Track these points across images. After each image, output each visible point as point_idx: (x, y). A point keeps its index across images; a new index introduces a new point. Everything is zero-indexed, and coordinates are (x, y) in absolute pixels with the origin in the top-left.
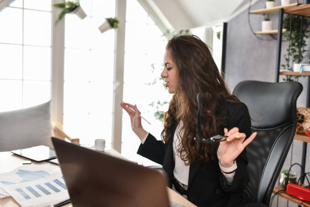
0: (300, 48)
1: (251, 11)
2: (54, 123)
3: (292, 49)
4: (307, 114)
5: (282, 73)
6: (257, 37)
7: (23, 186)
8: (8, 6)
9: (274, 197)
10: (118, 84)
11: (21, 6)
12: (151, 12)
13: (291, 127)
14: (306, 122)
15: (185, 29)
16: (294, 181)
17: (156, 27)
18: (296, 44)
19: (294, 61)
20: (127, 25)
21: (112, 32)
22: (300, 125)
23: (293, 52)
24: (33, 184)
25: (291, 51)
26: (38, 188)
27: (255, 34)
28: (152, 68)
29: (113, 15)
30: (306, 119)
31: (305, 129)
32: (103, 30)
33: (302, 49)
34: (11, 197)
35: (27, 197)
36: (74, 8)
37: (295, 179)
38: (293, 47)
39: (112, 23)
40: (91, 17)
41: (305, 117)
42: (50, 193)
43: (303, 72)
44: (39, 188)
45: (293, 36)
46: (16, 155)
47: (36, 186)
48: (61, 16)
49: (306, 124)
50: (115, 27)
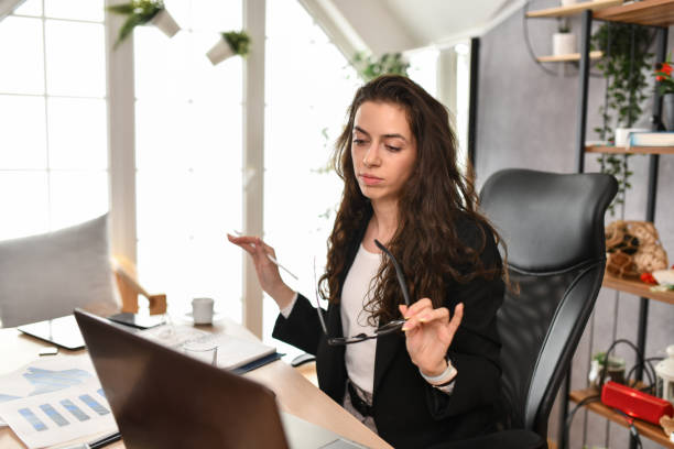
0: (633, 93)
1: (531, 13)
2: (115, 261)
3: (617, 95)
4: (644, 235)
5: (590, 149)
6: (544, 69)
7: (34, 404)
8: (11, 13)
9: (575, 411)
10: (252, 172)
11: (40, 14)
12: (320, 16)
13: (595, 268)
14: (642, 253)
15: (392, 51)
16: (618, 377)
17: (333, 48)
18: (625, 83)
19: (620, 120)
20: (268, 45)
21: (236, 63)
22: (630, 259)
23: (619, 101)
24: (55, 399)
25: (613, 99)
26: (65, 406)
27: (538, 62)
28: (324, 137)
29: (237, 26)
30: (643, 245)
31: (640, 267)
32: (215, 58)
33: (638, 95)
34: (8, 427)
35: (41, 427)
36: (152, 14)
37: (622, 373)
38: (619, 91)
39: (236, 43)
40: (191, 31)
41: (641, 243)
42: (87, 418)
43: (633, 146)
44: (67, 407)
45: (617, 66)
46: (26, 335)
47: (62, 402)
48: (126, 33)
49: (643, 256)
50: (241, 50)
